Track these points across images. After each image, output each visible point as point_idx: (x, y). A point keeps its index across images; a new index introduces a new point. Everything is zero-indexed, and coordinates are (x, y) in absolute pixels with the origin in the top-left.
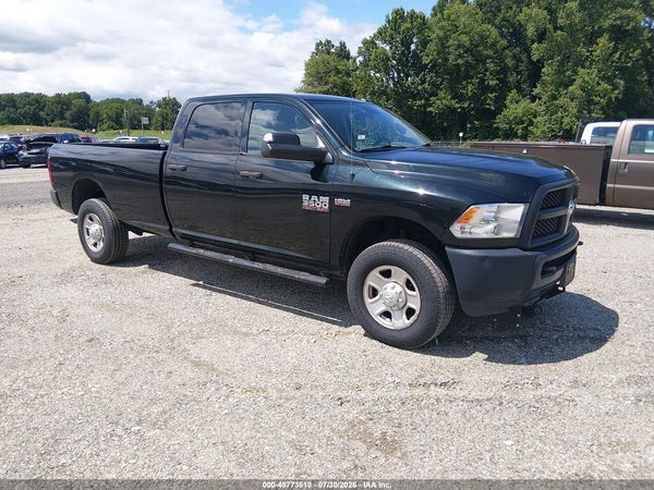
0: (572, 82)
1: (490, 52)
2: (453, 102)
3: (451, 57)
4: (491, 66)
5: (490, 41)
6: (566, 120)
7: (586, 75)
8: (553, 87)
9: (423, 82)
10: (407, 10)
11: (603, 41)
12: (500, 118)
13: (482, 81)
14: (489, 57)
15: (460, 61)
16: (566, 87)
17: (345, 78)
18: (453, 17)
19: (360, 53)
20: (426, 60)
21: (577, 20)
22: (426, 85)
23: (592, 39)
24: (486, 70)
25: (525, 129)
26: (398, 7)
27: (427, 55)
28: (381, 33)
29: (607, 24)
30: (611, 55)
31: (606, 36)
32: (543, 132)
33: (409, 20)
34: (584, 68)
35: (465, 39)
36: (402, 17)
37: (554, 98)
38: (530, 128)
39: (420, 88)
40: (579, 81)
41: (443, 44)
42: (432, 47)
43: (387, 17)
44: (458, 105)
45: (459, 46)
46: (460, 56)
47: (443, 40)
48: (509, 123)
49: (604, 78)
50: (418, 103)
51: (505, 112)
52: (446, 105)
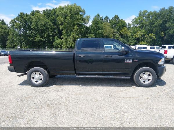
0: (70, 35)
1: (49, 27)
2: (41, 38)
3: (39, 27)
4: (50, 30)
5: (49, 24)
6: (70, 44)
7: (73, 34)
8: (66, 36)
9: (32, 33)
10: (25, 13)
11: (76, 26)
12: (54, 43)
13: (48, 34)
14: (49, 28)
15: (42, 28)
16: (69, 36)
17: (5, 30)
18: (38, 17)
19: (10, 23)
20: (32, 27)
21: (70, 21)
22: (33, 34)
23: (74, 26)
24: (49, 31)
25: (61, 46)
26: (22, 12)
27: (32, 26)
28: (17, 18)
29: (76, 23)
30: (78, 30)
31: (76, 25)
32: (65, 47)
33: (26, 16)
34: (72, 32)
35: (42, 23)
36: (23, 15)
37: (67, 39)
38: (62, 46)
39: (31, 34)
40: (72, 35)
41: (36, 23)
42: (33, 24)
43: (19, 14)
44: (42, 40)
45: (41, 24)
46: (42, 27)
47: (36, 22)
48: (57, 44)
49: (77, 35)
50: (31, 38)
51: (55, 42)
52: (39, 39)
